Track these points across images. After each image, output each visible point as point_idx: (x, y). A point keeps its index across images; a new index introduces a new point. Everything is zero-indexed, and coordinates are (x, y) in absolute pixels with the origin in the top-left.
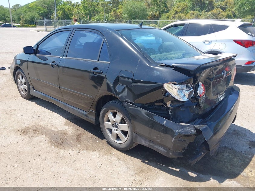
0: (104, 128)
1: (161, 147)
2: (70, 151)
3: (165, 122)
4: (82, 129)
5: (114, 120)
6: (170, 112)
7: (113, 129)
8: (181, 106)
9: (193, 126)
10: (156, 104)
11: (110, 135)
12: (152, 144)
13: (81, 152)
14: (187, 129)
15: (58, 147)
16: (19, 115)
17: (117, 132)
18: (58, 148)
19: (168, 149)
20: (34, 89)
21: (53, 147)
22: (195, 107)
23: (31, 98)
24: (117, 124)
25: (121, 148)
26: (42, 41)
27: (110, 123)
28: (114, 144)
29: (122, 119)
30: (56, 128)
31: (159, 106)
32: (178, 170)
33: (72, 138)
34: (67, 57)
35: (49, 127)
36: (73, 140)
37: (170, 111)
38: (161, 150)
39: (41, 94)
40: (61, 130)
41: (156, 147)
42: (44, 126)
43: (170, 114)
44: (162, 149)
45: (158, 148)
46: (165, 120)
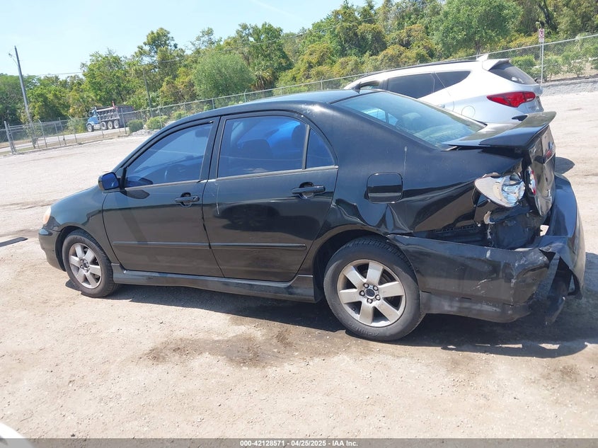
0: (340, 304)
1: (487, 304)
2: (287, 367)
3: (488, 254)
4: (276, 323)
5: (365, 280)
6: (489, 234)
7: (364, 301)
8: (507, 217)
9: (537, 249)
10: (459, 225)
11: (357, 317)
12: (466, 305)
13: (311, 363)
14: (531, 256)
15: (255, 366)
16: (113, 329)
17: (375, 304)
18: (258, 368)
19: (504, 305)
20: (123, 268)
21: (245, 368)
22: (528, 215)
23: (114, 291)
24: (371, 287)
25: (392, 336)
26: (135, 157)
27: (354, 290)
28: (371, 332)
29: (385, 273)
30: (219, 334)
31: (464, 227)
32: (520, 346)
33: (271, 344)
34: (218, 178)
35: (201, 336)
36: (276, 347)
37: (489, 231)
38: (487, 310)
39: (148, 274)
40: (234, 335)
41: (478, 307)
42: (190, 337)
43: (489, 237)
44: (489, 307)
45: (482, 309)
46: (488, 250)
